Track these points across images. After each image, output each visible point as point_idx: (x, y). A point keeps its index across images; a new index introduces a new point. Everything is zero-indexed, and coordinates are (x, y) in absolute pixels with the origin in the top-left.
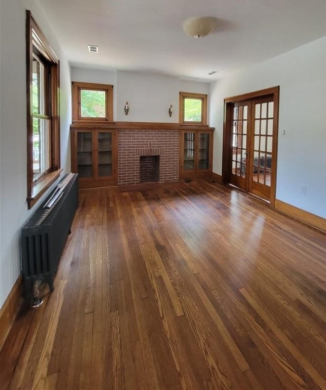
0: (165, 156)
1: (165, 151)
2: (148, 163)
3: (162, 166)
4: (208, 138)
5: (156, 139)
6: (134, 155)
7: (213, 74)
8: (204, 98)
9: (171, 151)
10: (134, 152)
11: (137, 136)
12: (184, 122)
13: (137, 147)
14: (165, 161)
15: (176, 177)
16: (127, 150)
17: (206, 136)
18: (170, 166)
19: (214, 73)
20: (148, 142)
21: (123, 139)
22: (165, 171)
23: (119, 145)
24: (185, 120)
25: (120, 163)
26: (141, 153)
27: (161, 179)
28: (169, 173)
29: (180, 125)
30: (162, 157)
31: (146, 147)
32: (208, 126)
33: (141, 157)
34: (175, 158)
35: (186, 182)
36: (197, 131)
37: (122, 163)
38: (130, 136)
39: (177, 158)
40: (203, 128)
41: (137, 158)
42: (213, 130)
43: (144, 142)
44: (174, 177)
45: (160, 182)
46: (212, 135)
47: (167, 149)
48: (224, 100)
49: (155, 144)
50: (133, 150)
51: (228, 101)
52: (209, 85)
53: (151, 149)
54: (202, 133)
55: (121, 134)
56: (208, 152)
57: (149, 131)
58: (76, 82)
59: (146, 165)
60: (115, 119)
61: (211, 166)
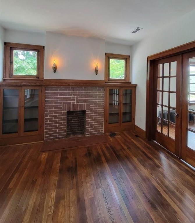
0: (91, 111)
1: (91, 106)
2: (76, 116)
3: (89, 121)
4: (131, 93)
5: (82, 95)
6: (61, 110)
7: (138, 32)
8: (127, 59)
9: (96, 106)
10: (61, 108)
11: (64, 93)
12: (109, 79)
13: (64, 103)
14: (91, 116)
15: (102, 131)
16: (54, 106)
17: (128, 92)
18: (96, 120)
19: (138, 29)
20: (74, 98)
21: (50, 95)
22: (90, 125)
23: (46, 101)
24: (111, 78)
25: (46, 119)
26: (68, 109)
27: (87, 132)
28: (95, 127)
29: (106, 82)
30: (88, 111)
31: (72, 103)
32: (130, 83)
33: (68, 112)
34: (100, 113)
35: (111, 136)
36: (121, 87)
37: (49, 119)
38: (58, 93)
39: (102, 113)
40: (127, 85)
41: (64, 113)
42: (135, 86)
43: (70, 98)
44: (100, 131)
45: (86, 135)
46: (135, 91)
47: (93, 104)
48: (147, 58)
49: (81, 100)
50: (60, 105)
51: (152, 59)
52: (132, 46)
53: (78, 105)
54: (126, 89)
55: (48, 90)
56: (131, 107)
57: (76, 88)
58: (9, 43)
59: (74, 118)
60: (46, 77)
61: (134, 119)
